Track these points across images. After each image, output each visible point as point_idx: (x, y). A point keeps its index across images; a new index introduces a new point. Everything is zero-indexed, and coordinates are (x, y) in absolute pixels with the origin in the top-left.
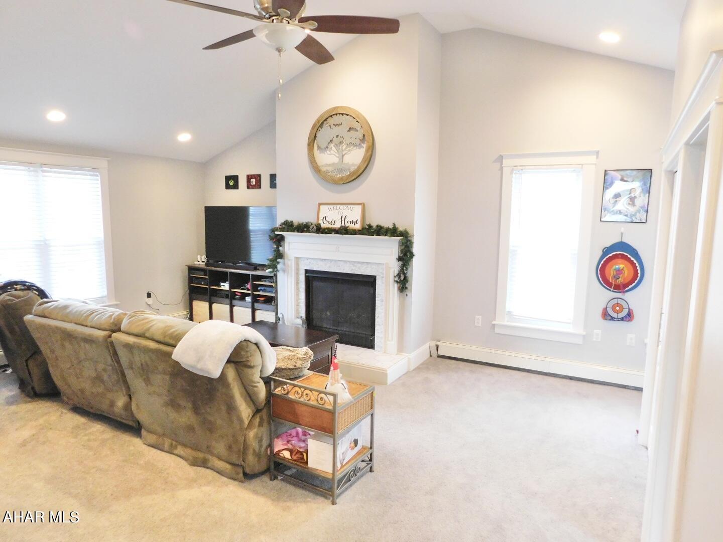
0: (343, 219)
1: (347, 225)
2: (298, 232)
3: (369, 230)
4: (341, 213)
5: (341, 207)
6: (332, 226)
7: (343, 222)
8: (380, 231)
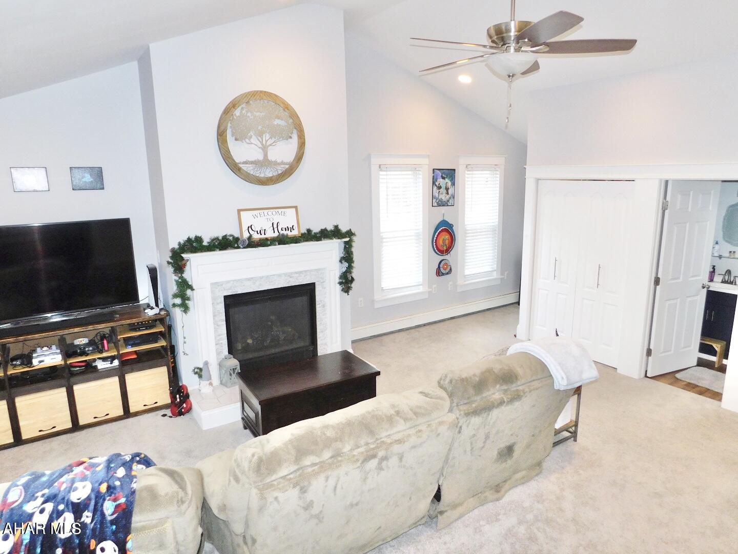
0: (275, 226)
1: (282, 232)
2: (220, 250)
3: (308, 236)
4: (271, 220)
5: (270, 213)
6: (263, 236)
7: (276, 230)
8: (324, 235)
